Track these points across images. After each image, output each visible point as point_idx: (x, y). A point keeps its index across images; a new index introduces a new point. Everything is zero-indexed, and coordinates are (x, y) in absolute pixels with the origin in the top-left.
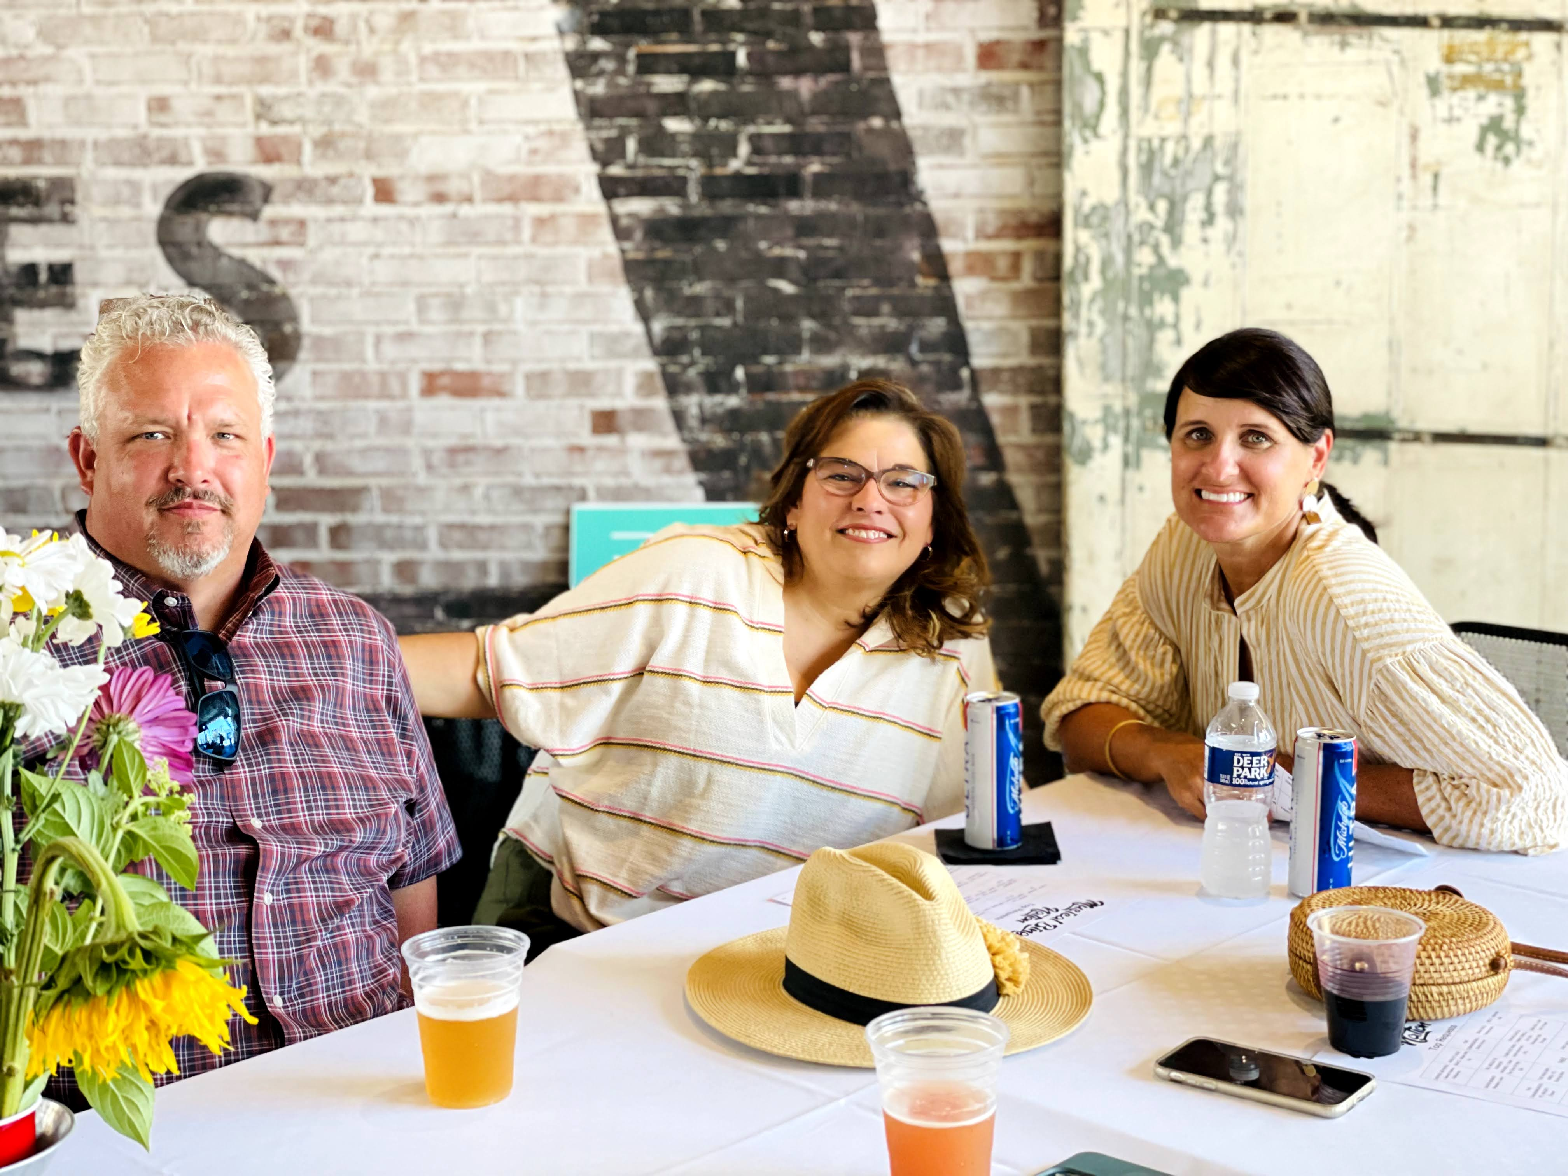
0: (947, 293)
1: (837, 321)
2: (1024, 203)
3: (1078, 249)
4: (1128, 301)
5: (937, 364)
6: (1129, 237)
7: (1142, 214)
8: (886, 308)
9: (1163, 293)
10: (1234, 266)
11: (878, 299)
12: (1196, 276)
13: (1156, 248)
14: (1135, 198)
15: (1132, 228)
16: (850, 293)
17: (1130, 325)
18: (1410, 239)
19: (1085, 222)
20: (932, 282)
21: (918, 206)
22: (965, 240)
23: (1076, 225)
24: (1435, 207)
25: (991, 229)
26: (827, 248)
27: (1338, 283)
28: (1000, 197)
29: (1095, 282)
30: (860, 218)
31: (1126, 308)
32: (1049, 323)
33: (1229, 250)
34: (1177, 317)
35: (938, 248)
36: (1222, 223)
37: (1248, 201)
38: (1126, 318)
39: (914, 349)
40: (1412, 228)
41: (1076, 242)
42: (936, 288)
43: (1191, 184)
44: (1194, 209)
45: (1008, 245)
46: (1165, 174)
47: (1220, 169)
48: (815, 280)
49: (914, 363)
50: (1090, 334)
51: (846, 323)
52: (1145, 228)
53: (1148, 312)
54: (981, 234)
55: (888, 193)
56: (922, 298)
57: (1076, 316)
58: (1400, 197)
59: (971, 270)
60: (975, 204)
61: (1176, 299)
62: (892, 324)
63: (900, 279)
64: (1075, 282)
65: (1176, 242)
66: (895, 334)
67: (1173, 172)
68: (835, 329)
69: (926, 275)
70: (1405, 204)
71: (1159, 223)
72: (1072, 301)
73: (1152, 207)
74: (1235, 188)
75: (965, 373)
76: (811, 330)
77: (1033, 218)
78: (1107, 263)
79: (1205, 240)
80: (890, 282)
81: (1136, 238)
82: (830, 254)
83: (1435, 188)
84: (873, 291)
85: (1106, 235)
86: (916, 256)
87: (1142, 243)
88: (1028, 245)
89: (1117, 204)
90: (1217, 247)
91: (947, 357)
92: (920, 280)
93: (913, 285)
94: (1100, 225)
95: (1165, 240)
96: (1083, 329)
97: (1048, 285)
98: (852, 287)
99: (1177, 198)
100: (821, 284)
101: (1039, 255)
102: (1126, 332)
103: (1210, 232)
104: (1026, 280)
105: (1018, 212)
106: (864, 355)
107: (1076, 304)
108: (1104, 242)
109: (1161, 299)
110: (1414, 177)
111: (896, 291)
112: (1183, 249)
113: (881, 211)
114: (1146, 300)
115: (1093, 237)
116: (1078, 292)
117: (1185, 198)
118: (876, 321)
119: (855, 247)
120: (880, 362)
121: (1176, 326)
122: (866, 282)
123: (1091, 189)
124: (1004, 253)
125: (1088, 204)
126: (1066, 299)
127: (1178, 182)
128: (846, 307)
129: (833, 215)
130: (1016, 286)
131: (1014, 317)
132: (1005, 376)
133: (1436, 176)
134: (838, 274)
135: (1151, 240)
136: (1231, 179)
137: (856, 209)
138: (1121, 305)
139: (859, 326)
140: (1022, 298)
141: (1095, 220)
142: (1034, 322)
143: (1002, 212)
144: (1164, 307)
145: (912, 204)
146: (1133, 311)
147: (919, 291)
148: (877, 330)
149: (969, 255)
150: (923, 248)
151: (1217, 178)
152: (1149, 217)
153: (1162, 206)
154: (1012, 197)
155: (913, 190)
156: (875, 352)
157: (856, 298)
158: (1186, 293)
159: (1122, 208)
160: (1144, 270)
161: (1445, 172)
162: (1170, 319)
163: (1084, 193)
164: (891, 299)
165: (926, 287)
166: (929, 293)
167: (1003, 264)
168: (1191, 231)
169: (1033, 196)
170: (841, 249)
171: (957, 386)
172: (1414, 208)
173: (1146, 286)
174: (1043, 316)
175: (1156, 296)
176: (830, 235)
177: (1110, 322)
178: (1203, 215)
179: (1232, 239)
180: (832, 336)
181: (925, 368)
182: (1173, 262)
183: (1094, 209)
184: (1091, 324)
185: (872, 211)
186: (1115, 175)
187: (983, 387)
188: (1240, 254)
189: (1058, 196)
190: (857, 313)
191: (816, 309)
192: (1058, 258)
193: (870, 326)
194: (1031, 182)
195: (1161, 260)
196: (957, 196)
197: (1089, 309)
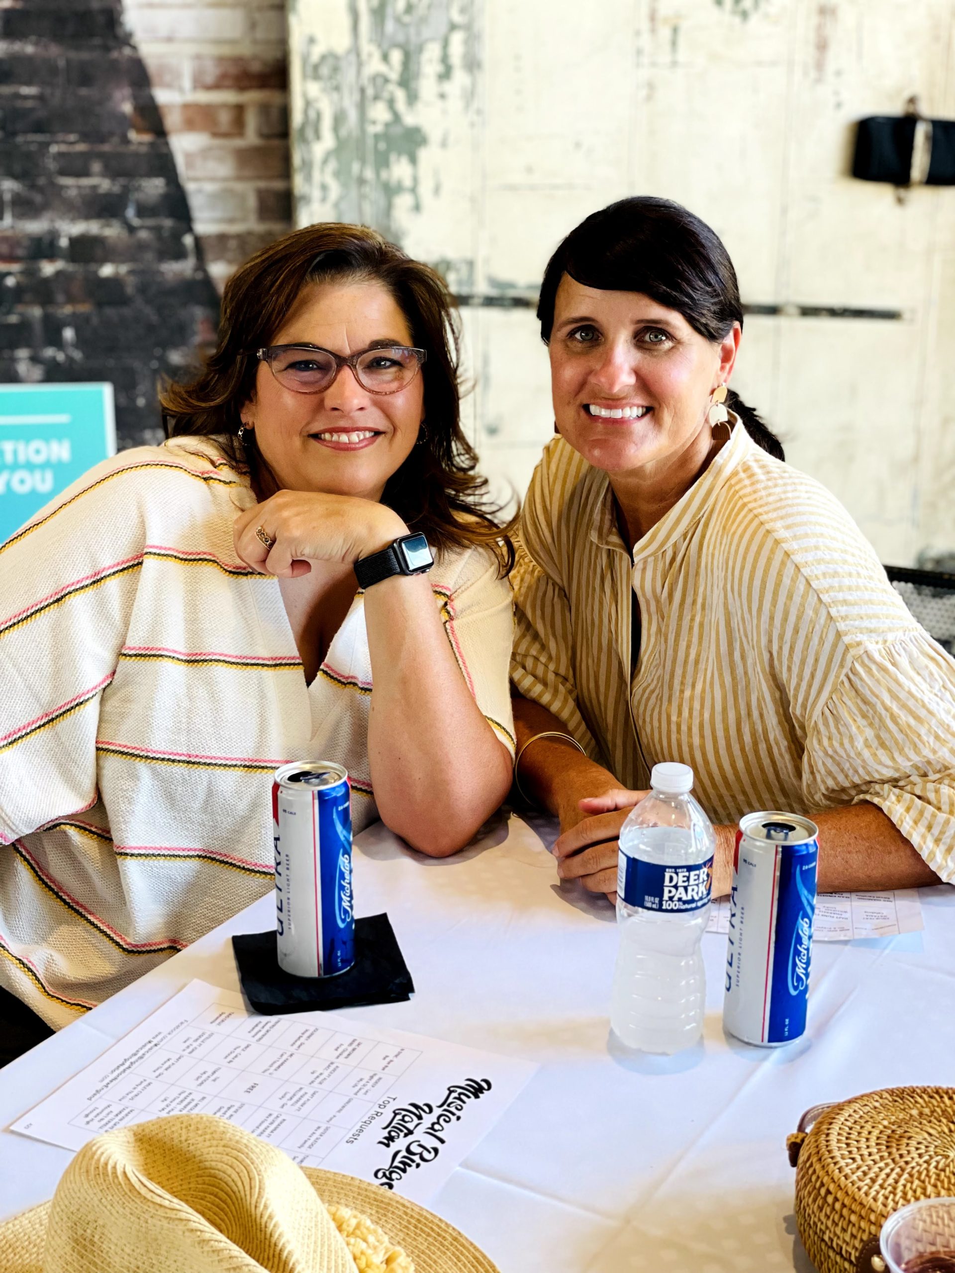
0: (164, 150)
1: (42, 181)
2: (245, 50)
3: (308, 104)
4: (363, 161)
5: (157, 230)
6: (362, 91)
7: (375, 65)
8: (96, 167)
9: (400, 154)
10: (472, 125)
11: (86, 157)
12: (434, 134)
13: (391, 103)
14: (368, 48)
15: (365, 81)
16: (54, 149)
17: (367, 189)
18: (649, 98)
19: (314, 73)
20: (147, 138)
21: (127, 51)
22: (181, 90)
23: (305, 76)
24: (674, 64)
25: (209, 79)
26: (26, 97)
27: (578, 145)
28: (218, 42)
29: (326, 142)
30: (61, 63)
31: (361, 171)
32: (278, 185)
33: (467, 105)
34: (415, 179)
35: (151, 99)
36: (460, 77)
37: (487, 53)
38: (361, 181)
39: (130, 213)
40: (651, 86)
41: (305, 95)
42: (152, 145)
43: (426, 33)
44: (431, 61)
45: (229, 97)
46: (398, 20)
47: (457, 18)
48: (14, 134)
49: (131, 229)
50: (324, 200)
51: (52, 184)
52: (379, 81)
53: (384, 175)
54: (199, 84)
55: (92, 35)
56: (136, 155)
57: (308, 178)
58: (639, 52)
59: (190, 125)
60: (191, 49)
61: (413, 160)
62: (105, 185)
63: (111, 134)
64: (304, 140)
65: (412, 98)
66: (108, 195)
67: (407, 19)
68: (41, 190)
69: (139, 130)
70: (645, 60)
71: (394, 76)
72: (304, 162)
73: (385, 58)
74: (473, 37)
75: (188, 240)
76: (12, 191)
77: (256, 67)
78: (339, 120)
79: (442, 96)
80: (100, 137)
81: (370, 92)
82: (29, 104)
83: (674, 43)
84: (81, 147)
85: (337, 88)
86: (127, 108)
87: (376, 98)
88: (252, 97)
89: (349, 52)
90: (455, 103)
91: (168, 223)
92: (133, 135)
93: (126, 141)
94: (330, 78)
95: (400, 95)
96: (316, 194)
97: (276, 142)
98: (57, 142)
99: (412, 48)
100: (20, 139)
101: (264, 109)
102: (362, 197)
103: (447, 87)
104: (251, 137)
105: (238, 60)
106: (73, 220)
107: (307, 165)
108: (335, 96)
109: (398, 160)
110: (653, 31)
111: (106, 148)
112: (420, 106)
113: (85, 56)
114: (382, 162)
115: (324, 90)
116: (310, 152)
117: (420, 49)
118: (86, 182)
119: (56, 97)
120: (93, 227)
121: (414, 190)
122: (72, 137)
123: (319, 35)
124: (224, 106)
125: (317, 52)
126: (297, 159)
127: (412, 31)
128: (52, 165)
129: (30, 59)
130: (239, 143)
131: (239, 178)
132: (233, 244)
133: (675, 30)
134: (39, 127)
135: (386, 95)
136: (468, 28)
137: (55, 52)
138: (356, 167)
139: (67, 187)
140: (244, 157)
141: (325, 71)
142: (262, 184)
143: (220, 60)
144: (400, 170)
145: (120, 48)
146: (369, 174)
147: (132, 148)
148: (87, 191)
149: (186, 107)
150: (135, 98)
151: (453, 27)
152: (382, 68)
153: (396, 56)
154: (232, 42)
155: (120, 32)
156: (87, 217)
157: (61, 155)
158: (424, 155)
159: (353, 58)
160: (378, 128)
161: (684, 26)
162: (408, 183)
163: (312, 40)
164: (101, 156)
165: (140, 144)
166: (144, 149)
167: (225, 118)
168: (427, 85)
169: (255, 42)
170: (41, 98)
171: (179, 254)
172: (654, 64)
173: (382, 146)
174: (271, 178)
175: (393, 157)
176: (29, 83)
177: (345, 185)
178: (439, 68)
179: (470, 96)
180: (38, 198)
181: (143, 235)
182: (409, 119)
183: (323, 58)
184: (324, 188)
185: (73, 55)
186: (345, 21)
187: (209, 255)
188: (479, 112)
189: (283, 42)
190: (63, 172)
191: (17, 168)
192: (285, 113)
193: (79, 187)
194: (253, 26)
195: (397, 118)
196: (169, 40)
197: (322, 171)
